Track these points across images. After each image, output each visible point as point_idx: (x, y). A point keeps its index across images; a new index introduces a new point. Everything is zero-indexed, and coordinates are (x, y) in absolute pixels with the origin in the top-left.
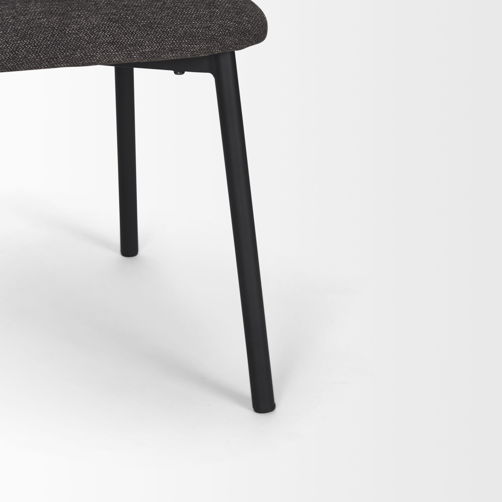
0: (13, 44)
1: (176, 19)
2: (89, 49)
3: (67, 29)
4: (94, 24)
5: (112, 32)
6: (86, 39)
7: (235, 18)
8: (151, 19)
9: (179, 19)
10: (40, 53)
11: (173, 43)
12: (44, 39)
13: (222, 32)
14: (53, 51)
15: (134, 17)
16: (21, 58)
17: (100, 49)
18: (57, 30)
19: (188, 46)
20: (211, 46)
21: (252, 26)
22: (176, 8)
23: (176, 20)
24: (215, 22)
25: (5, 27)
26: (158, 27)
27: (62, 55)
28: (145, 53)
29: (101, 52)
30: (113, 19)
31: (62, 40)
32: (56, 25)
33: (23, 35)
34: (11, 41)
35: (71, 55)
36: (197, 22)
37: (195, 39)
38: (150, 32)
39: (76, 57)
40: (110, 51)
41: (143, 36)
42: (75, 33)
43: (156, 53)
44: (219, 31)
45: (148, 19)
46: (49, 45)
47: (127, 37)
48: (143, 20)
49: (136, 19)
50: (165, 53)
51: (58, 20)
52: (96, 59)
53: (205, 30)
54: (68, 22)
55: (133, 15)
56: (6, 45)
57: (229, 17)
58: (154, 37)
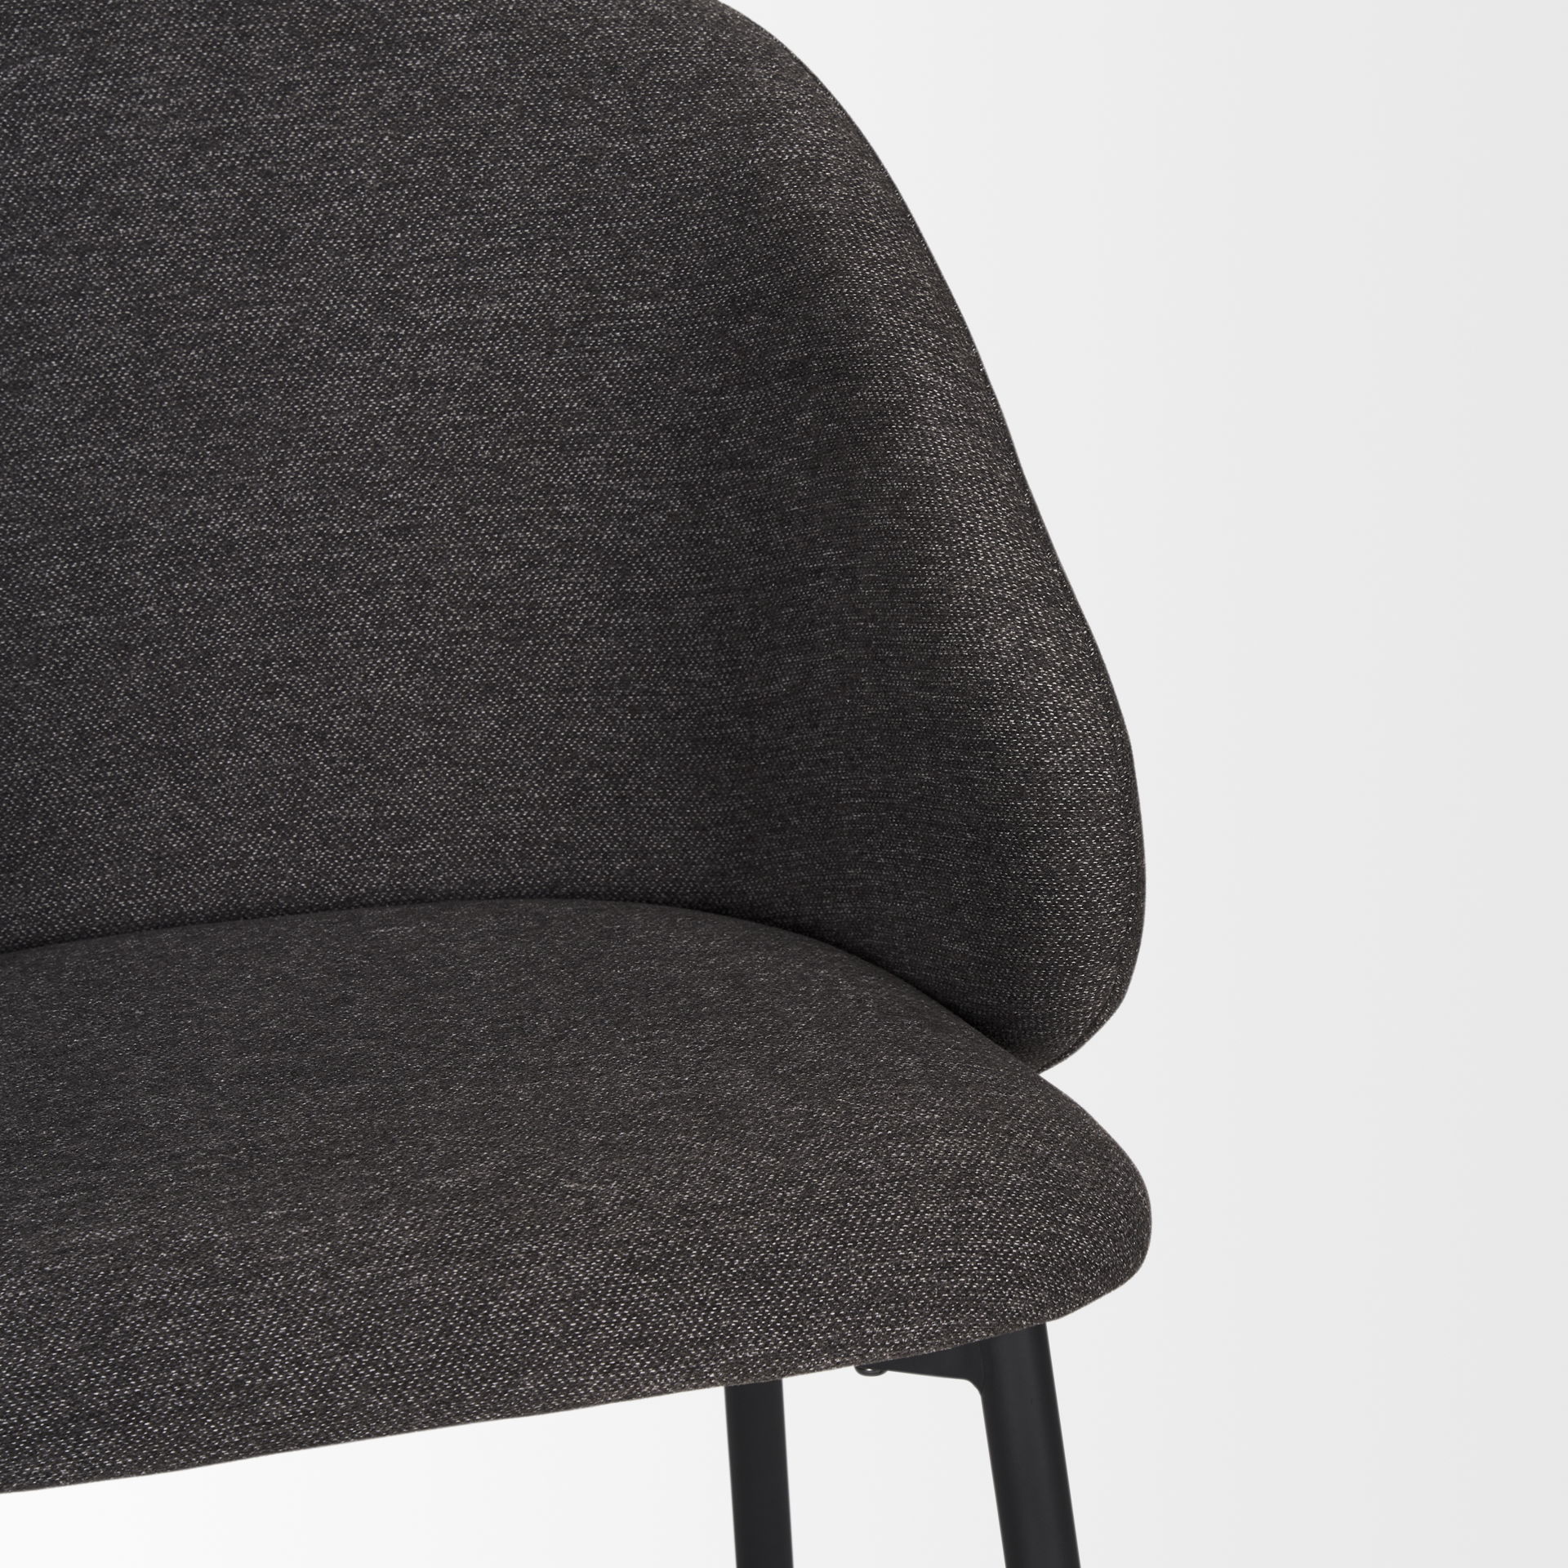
0: (318, 1368)
1: (846, 1246)
2: (564, 1364)
3: (492, 1306)
4: (579, 1283)
5: (636, 1307)
6: (552, 1335)
7: (1038, 1225)
8: (764, 1251)
9: (855, 1243)
10: (405, 1389)
11: (835, 1325)
12: (418, 1346)
13: (993, 1276)
14: (445, 1379)
15: (710, 1250)
16: (344, 1410)
17: (598, 1364)
18: (461, 1311)
19: (884, 1331)
20: (958, 1325)
21: (1095, 1243)
22: (846, 1206)
23: (843, 1248)
24: (971, 1246)
25: (296, 1312)
26: (787, 1277)
27: (477, 1389)
28: (743, 1363)
29: (601, 1371)
30: (640, 1259)
31: (474, 1345)
32: (459, 1296)
33: (353, 1335)
34: (313, 1357)
35: (505, 1388)
36: (914, 1250)
37: (906, 1307)
38: (761, 1296)
39: (522, 1392)
40: (630, 1367)
41: (738, 1309)
42: (517, 1319)
43: (782, 1360)
44: (984, 1276)
45: (754, 1252)
46: (435, 1361)
47: (684, 1319)
48: (737, 1258)
49: (715, 1256)
50: (810, 1357)
51: (465, 1275)
52: (587, 1392)
53: (938, 1277)
54: (495, 1281)
55: (705, 1240)
56: (297, 1373)
57: (1019, 1222)
58: (772, 1310)
